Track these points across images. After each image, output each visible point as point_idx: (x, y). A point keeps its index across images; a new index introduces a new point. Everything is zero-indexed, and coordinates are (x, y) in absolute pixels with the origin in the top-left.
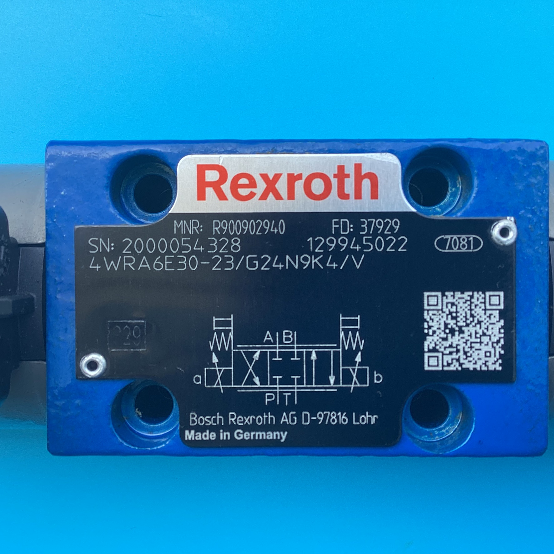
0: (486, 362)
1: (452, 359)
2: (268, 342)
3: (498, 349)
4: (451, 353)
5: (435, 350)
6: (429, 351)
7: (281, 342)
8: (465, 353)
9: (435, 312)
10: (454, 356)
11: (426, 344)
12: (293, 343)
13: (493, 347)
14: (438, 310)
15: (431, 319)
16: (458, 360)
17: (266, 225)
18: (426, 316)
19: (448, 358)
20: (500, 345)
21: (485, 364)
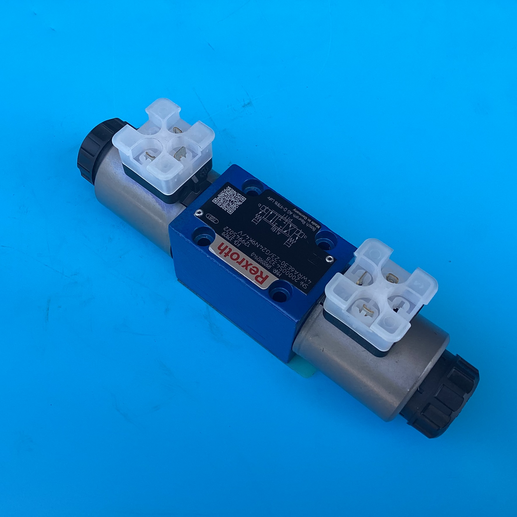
0: (230, 190)
2: (280, 232)
3: (225, 191)
5: (240, 201)
8: (233, 195)
11: (241, 204)
12: (274, 227)
14: (231, 208)
16: (237, 195)
17: (256, 258)
18: (235, 209)
19: (239, 197)
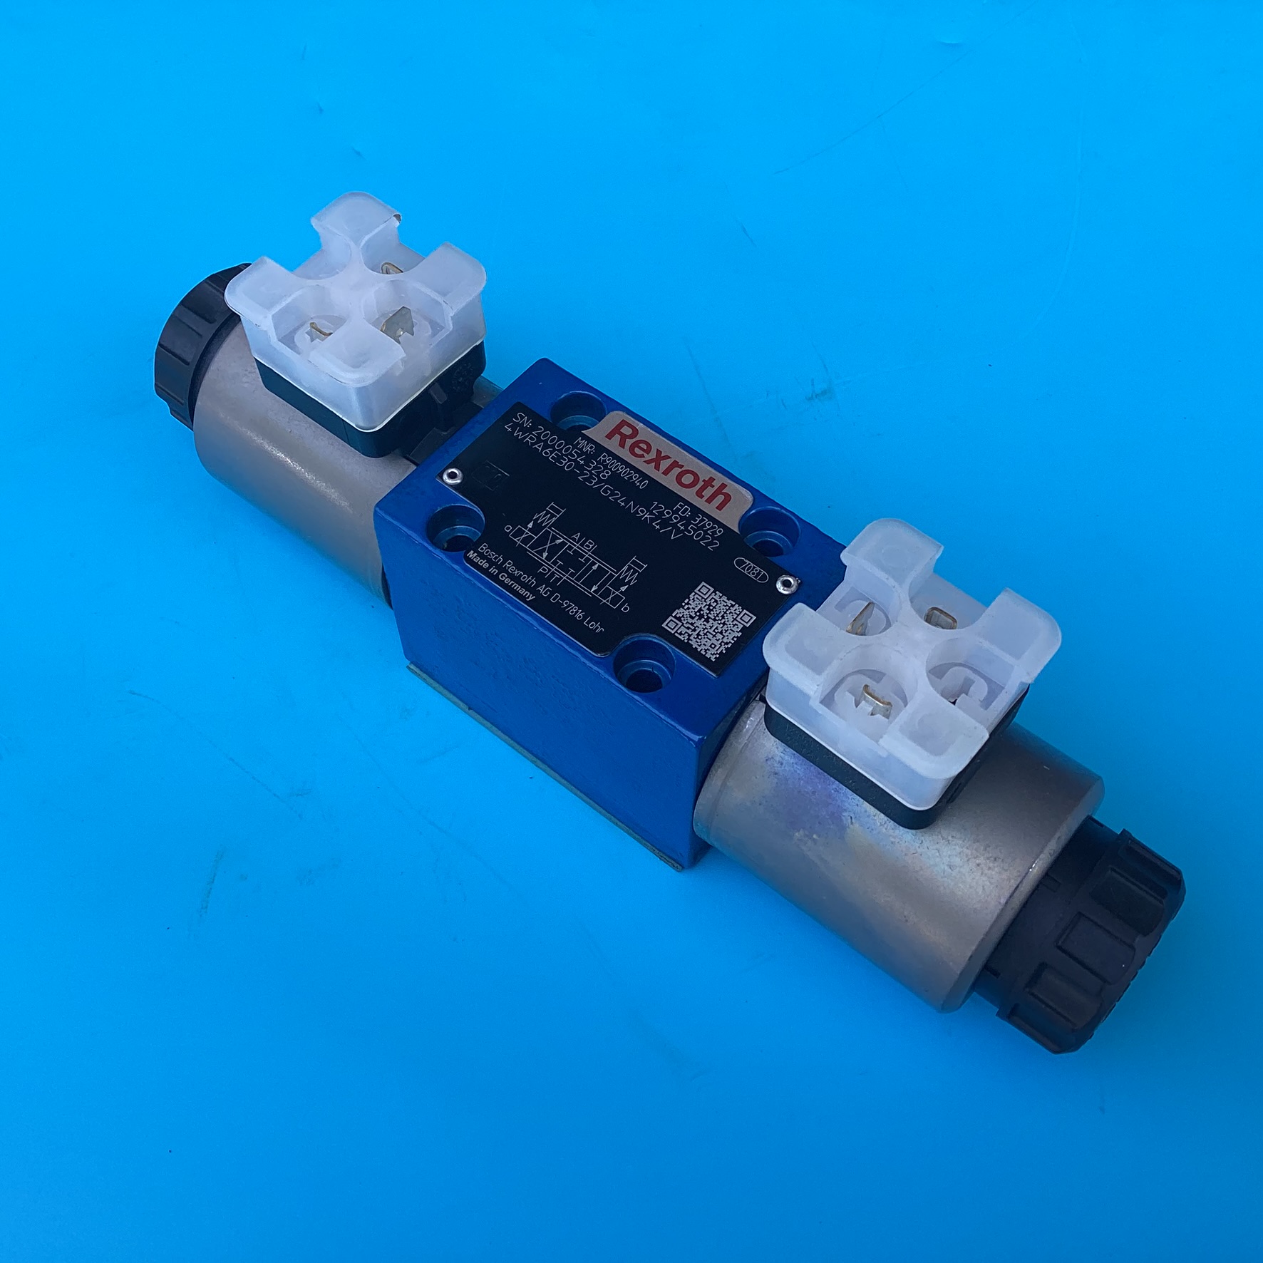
0: (708, 649)
1: (686, 632)
2: (574, 539)
3: (723, 648)
4: (688, 628)
5: (679, 619)
6: (675, 617)
7: (582, 545)
8: (698, 635)
9: (700, 598)
10: (689, 632)
11: (677, 611)
12: (589, 551)
13: (720, 644)
14: (703, 598)
15: (693, 599)
16: (689, 635)
17: (635, 477)
18: (691, 596)
19: (683, 630)
20: (726, 646)
21: (706, 650)
